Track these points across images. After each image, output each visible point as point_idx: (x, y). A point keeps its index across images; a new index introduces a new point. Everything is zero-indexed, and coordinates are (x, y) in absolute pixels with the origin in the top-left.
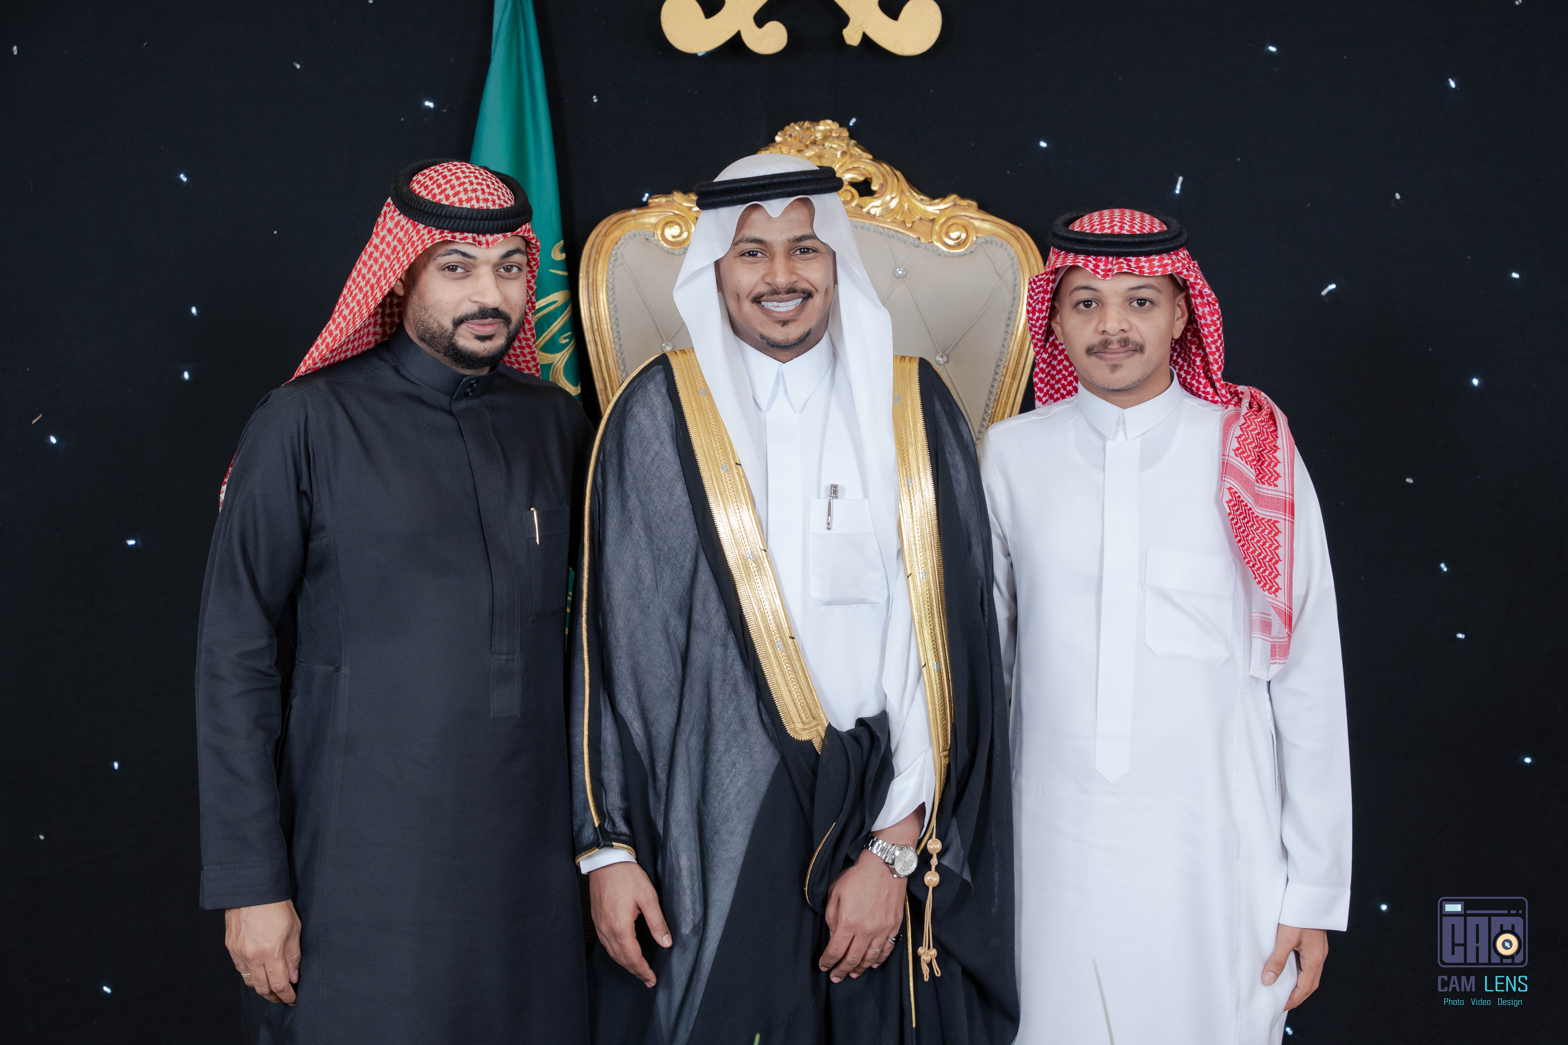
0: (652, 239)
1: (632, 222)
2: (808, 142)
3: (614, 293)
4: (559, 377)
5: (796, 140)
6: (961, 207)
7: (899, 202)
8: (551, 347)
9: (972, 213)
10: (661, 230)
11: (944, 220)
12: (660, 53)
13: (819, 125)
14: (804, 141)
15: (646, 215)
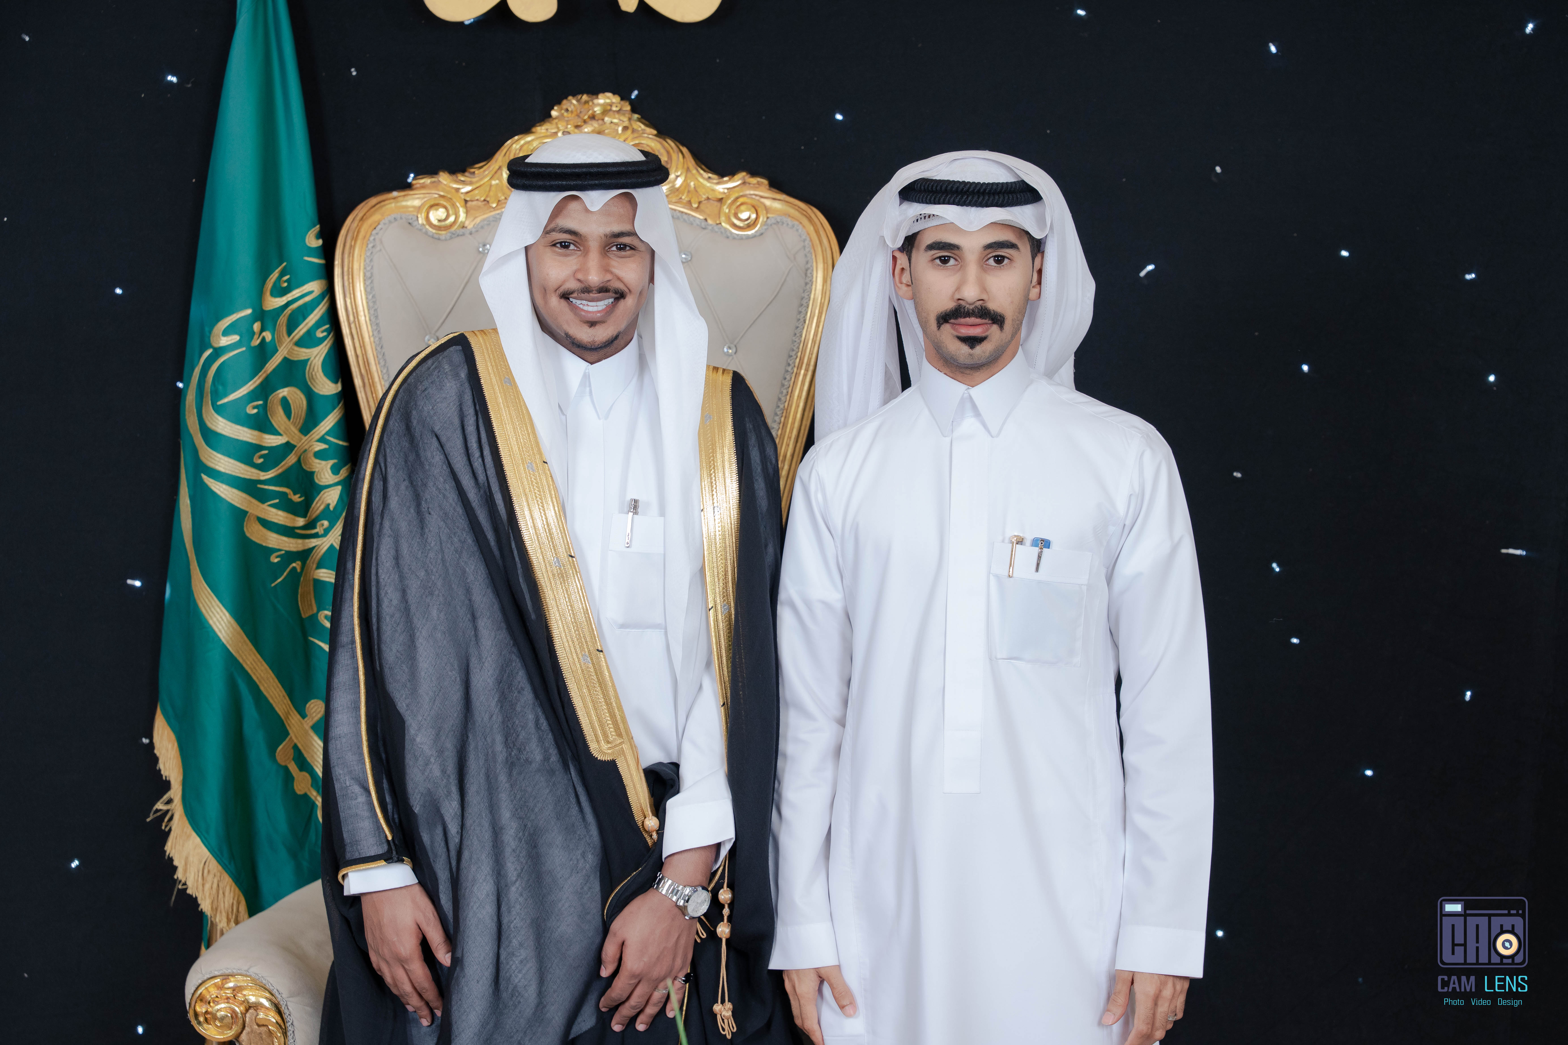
0: (415, 223)
1: (393, 205)
2: (586, 117)
3: (372, 282)
4: (317, 374)
5: (573, 115)
6: (752, 185)
7: (684, 181)
8: (308, 341)
9: (762, 191)
10: (426, 213)
11: (732, 199)
12: (423, 22)
13: (597, 98)
14: (581, 115)
15: (409, 197)
